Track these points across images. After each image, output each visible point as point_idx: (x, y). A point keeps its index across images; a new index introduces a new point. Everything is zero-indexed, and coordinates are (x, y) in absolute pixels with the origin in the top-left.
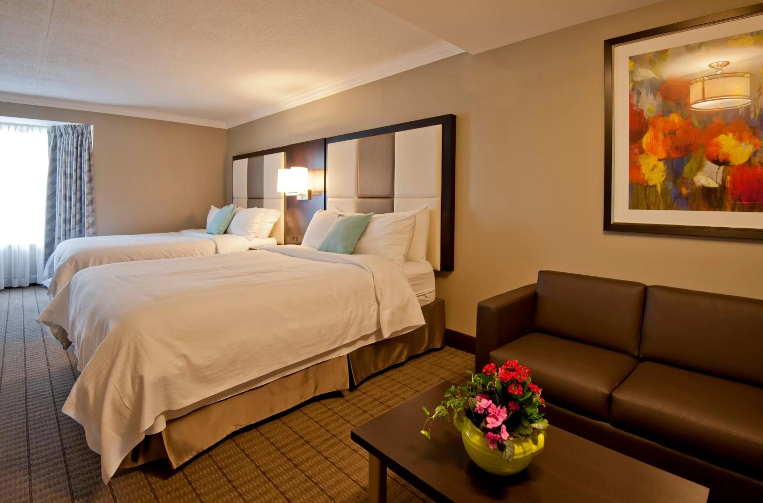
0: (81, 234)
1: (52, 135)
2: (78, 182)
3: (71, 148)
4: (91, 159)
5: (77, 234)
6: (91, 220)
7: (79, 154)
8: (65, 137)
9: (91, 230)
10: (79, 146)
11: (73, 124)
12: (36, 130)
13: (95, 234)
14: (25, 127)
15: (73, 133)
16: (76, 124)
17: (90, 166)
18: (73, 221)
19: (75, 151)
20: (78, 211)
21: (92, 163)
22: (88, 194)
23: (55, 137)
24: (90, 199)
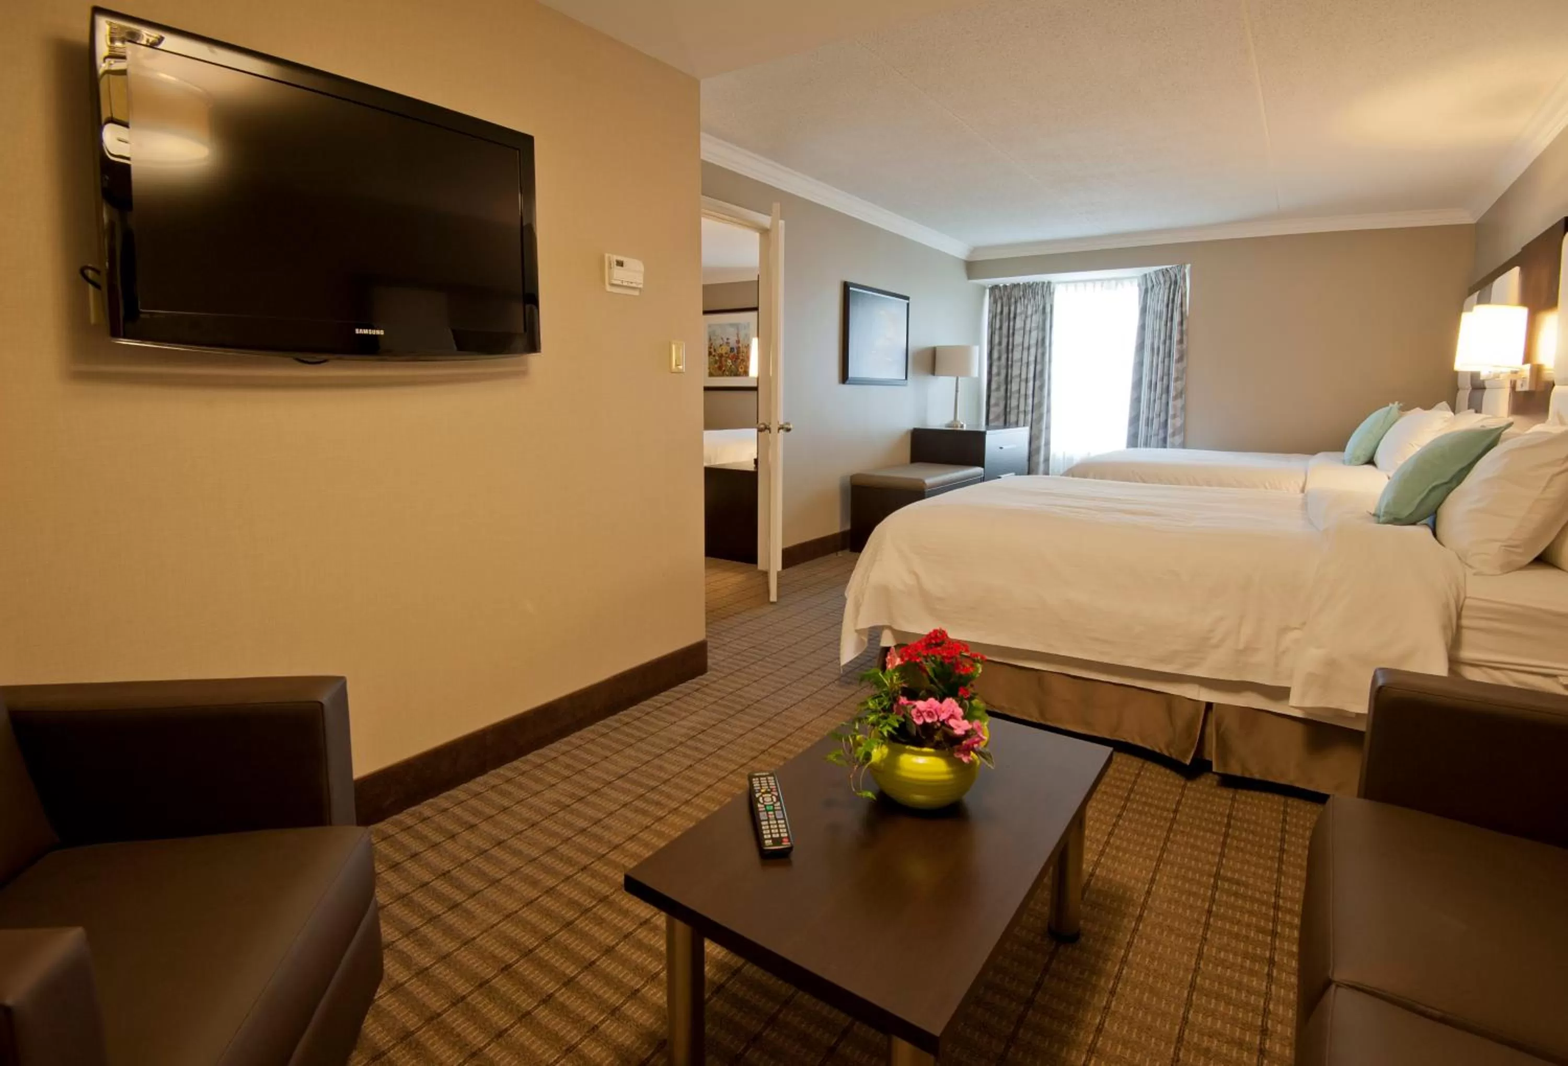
0: (1164, 443)
1: (1143, 288)
2: (1166, 360)
3: (1161, 307)
4: (1185, 322)
5: (1161, 443)
6: (1179, 422)
7: (1169, 315)
8: (1156, 289)
9: (1178, 439)
10: (1170, 302)
11: (1164, 267)
12: (1126, 283)
13: (1183, 445)
14: (1113, 282)
15: (1165, 282)
16: (1168, 267)
17: (1182, 333)
18: (1156, 421)
19: (1165, 310)
20: (1163, 408)
21: (1185, 327)
22: (1177, 379)
23: (1146, 291)
24: (1180, 387)
